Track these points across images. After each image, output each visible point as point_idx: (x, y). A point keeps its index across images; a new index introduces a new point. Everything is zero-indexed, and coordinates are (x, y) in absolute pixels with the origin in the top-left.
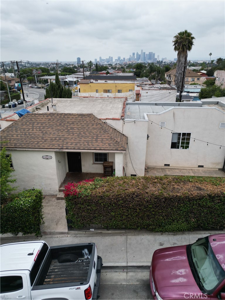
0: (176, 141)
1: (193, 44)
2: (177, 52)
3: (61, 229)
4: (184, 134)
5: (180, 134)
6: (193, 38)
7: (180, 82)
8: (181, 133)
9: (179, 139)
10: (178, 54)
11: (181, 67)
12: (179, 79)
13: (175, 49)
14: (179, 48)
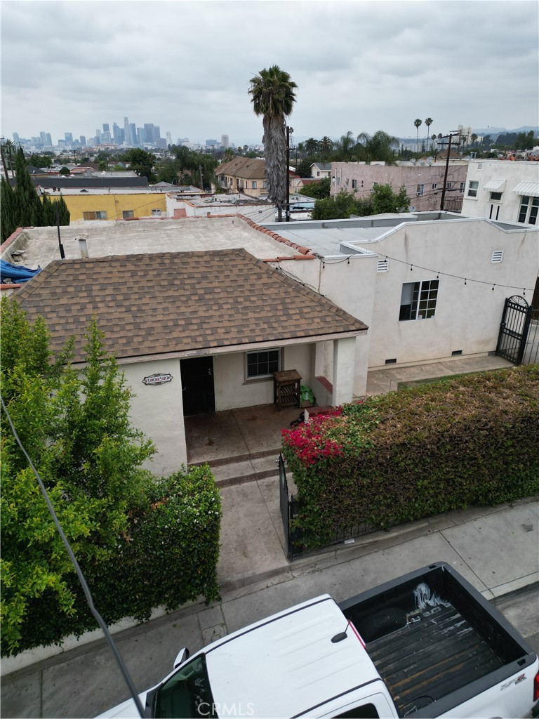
0: (408, 302)
1: (294, 100)
2: (262, 117)
3: (268, 562)
4: (426, 284)
5: (417, 284)
6: (293, 85)
7: (277, 187)
8: (419, 283)
9: (415, 296)
10: (265, 121)
11: (275, 150)
12: (275, 178)
13: (258, 109)
14: (267, 108)
